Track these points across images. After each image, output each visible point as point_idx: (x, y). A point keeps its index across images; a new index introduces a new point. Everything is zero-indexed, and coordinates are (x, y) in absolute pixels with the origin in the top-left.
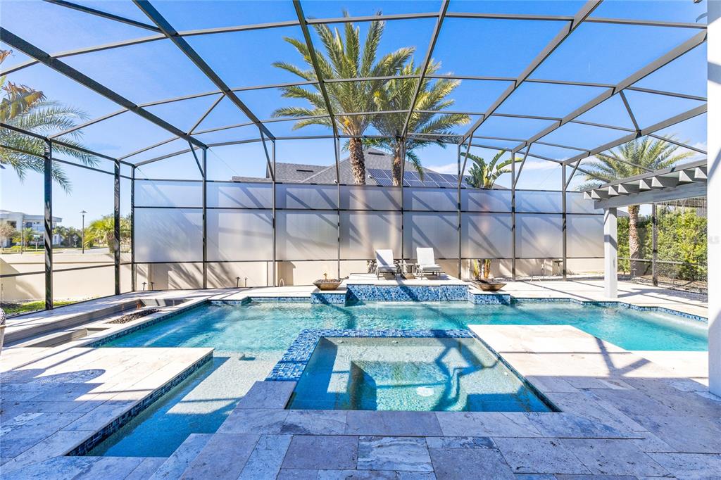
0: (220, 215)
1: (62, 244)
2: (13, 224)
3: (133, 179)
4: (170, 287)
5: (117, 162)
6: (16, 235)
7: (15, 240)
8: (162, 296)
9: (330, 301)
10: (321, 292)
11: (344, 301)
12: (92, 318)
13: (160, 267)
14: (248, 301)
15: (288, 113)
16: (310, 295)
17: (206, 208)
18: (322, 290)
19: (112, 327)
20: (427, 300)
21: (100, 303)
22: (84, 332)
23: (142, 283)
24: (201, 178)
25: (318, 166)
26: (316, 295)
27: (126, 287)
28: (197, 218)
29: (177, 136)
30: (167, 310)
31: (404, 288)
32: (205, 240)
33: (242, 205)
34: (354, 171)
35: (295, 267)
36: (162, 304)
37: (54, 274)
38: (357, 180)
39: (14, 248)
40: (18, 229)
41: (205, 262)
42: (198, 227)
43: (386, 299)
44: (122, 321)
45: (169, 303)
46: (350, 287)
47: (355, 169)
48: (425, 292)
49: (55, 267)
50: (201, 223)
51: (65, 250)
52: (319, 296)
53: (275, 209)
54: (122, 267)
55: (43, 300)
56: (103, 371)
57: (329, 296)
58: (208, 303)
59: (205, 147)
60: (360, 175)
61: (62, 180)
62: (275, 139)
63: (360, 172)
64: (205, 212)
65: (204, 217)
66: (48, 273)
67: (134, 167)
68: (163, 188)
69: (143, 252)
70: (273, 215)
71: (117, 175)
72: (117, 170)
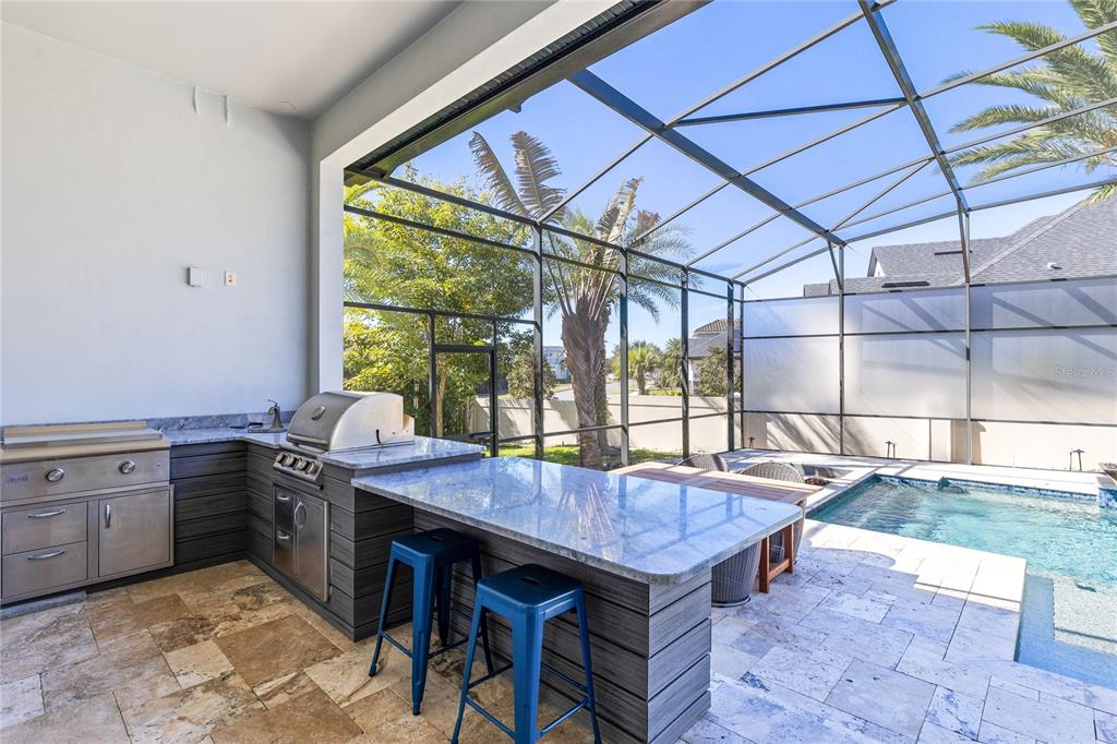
0: (866, 344)
3: (744, 302)
5: (731, 282)
17: (843, 335)
24: (837, 291)
30: (839, 483)
32: (842, 382)
33: (906, 328)
35: (984, 431)
37: (690, 421)
41: (843, 415)
49: (691, 413)
59: (842, 244)
62: (969, 210)
64: (842, 340)
65: (841, 349)
66: (685, 419)
67: (743, 285)
68: (782, 309)
70: (965, 340)
71: (731, 300)
72: (730, 292)
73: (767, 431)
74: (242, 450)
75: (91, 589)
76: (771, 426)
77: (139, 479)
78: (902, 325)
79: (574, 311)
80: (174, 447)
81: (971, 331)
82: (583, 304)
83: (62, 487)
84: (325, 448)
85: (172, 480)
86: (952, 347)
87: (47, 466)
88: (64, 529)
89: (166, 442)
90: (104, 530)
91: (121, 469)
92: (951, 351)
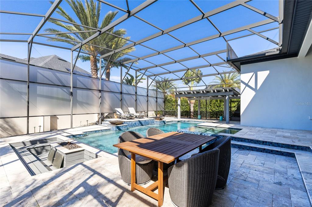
78: (52, 82)
81: (73, 87)
86: (67, 91)
92: (67, 93)
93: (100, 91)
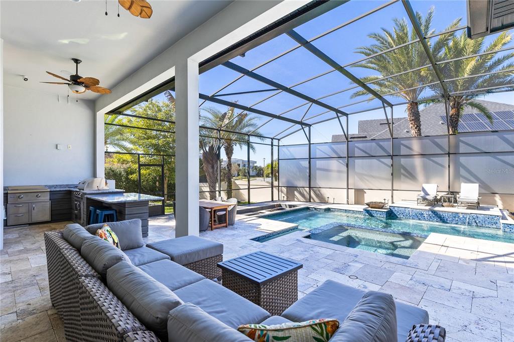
0: (317, 162)
1: (257, 175)
2: (239, 165)
3: (279, 146)
4: (296, 200)
5: (272, 139)
6: (240, 170)
7: (240, 173)
8: (288, 203)
9: (375, 215)
10: (370, 209)
11: (385, 216)
12: (263, 208)
13: (291, 189)
14: (328, 210)
15: (361, 93)
16: (362, 210)
17: (310, 158)
18: (371, 208)
19: (267, 212)
20: (457, 224)
21: (266, 204)
22: (258, 213)
23: (283, 196)
24: (308, 143)
25: (398, 118)
26: (366, 210)
27: (276, 198)
28: (305, 164)
29: (294, 124)
30: (288, 209)
31: (434, 212)
32: (310, 176)
33: (329, 156)
34: (411, 125)
35: (366, 193)
36: (288, 206)
37: (251, 190)
38: (413, 132)
39: (240, 177)
40: (241, 167)
41: (310, 187)
42: (306, 168)
43: (419, 219)
44: (271, 211)
45: (290, 206)
46: (392, 208)
47: (412, 124)
48: (455, 217)
49: (251, 187)
50: (308, 166)
51: (258, 178)
52: (367, 211)
53: (348, 157)
54: (274, 188)
55: (247, 201)
56: (261, 225)
57: (375, 212)
58: (308, 208)
59: (309, 126)
60: (416, 128)
61: (253, 149)
62: (348, 114)
63: (415, 126)
64: (310, 160)
65: (310, 163)
66: (249, 189)
67: (279, 140)
68: (291, 149)
69: (283, 181)
70: (346, 161)
71: (272, 145)
72: (272, 143)
73: (295, 195)
74: (70, 193)
75: (30, 224)
76: (296, 193)
77: (42, 199)
79: (207, 150)
80: (50, 191)
82: (211, 148)
83: (23, 199)
84: (83, 190)
85: (50, 200)
87: (18, 195)
88: (23, 210)
89: (49, 190)
90: (33, 210)
91: (37, 196)
93: (392, 157)
